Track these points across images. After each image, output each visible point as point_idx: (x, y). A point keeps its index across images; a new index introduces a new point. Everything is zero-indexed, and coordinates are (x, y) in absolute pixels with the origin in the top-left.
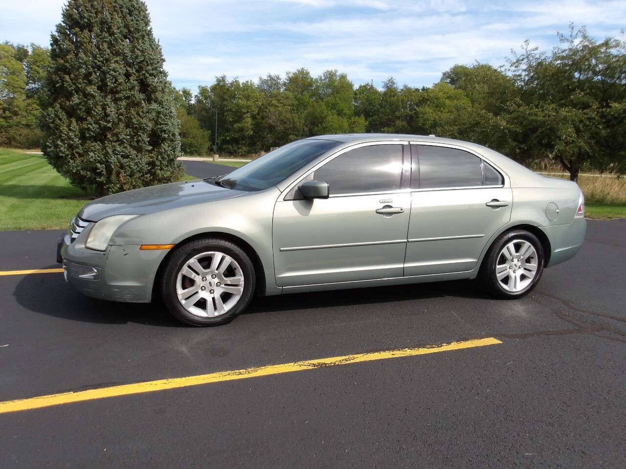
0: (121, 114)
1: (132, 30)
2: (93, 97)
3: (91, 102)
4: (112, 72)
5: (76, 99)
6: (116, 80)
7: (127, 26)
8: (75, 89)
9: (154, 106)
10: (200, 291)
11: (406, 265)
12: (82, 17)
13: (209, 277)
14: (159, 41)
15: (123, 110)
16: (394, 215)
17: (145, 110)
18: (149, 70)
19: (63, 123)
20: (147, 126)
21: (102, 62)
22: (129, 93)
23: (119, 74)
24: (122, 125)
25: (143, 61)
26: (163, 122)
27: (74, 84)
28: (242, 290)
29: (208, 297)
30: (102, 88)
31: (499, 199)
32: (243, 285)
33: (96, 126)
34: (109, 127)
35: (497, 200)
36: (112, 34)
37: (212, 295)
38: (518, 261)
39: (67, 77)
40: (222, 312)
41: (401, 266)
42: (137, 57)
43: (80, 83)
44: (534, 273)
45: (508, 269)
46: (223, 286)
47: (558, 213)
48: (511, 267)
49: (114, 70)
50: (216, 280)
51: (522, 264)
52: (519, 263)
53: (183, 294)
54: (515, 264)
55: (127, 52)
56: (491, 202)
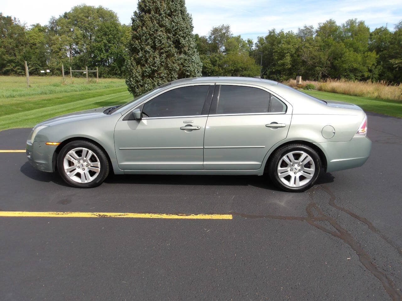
0: (163, 62)
1: (173, 11)
2: (149, 52)
3: (147, 55)
4: (158, 37)
5: (140, 54)
6: (161, 42)
7: (170, 9)
8: (140, 48)
9: (182, 56)
10: (77, 168)
11: (205, 163)
12: (146, 6)
13: (81, 161)
14: (191, 15)
15: (164, 60)
16: (193, 131)
17: (176, 59)
18: (181, 34)
19: (134, 68)
20: (176, 68)
21: (154, 32)
22: (167, 49)
23: (163, 38)
24: (162, 68)
25: (177, 29)
26: (187, 66)
27: (140, 45)
28: (99, 170)
29: (82, 172)
30: (154, 47)
31: (277, 122)
32: (100, 167)
33: (150, 69)
34: (156, 70)
35: (276, 123)
36: (160, 15)
37: (84, 171)
38: (298, 166)
39: (137, 41)
40: (89, 181)
41: (201, 163)
42: (173, 27)
43: (143, 45)
44: (312, 175)
45: (289, 171)
46: (89, 167)
47: (335, 133)
48: (291, 170)
49: (160, 36)
50: (85, 164)
51: (302, 168)
52: (299, 168)
53: (67, 169)
54: (295, 168)
55: (167, 24)
56: (271, 124)
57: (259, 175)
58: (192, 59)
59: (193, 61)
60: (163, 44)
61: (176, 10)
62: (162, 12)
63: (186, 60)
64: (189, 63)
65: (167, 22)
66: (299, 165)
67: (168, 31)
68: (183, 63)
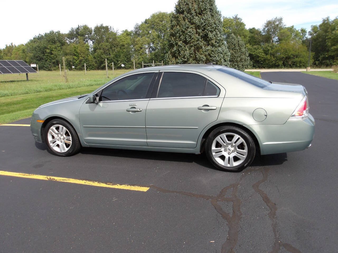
0: (192, 54)
1: (202, 10)
2: (181, 46)
3: (180, 49)
4: (189, 33)
5: (175, 49)
6: (191, 37)
7: (199, 8)
8: (175, 44)
9: (209, 48)
10: (57, 141)
12: (180, 8)
13: (60, 135)
14: (221, 12)
15: (192, 52)
16: (136, 112)
17: (204, 50)
18: (209, 29)
19: (170, 60)
20: (203, 58)
21: (185, 29)
22: (196, 43)
23: (192, 34)
24: (191, 59)
25: (206, 25)
26: (214, 56)
27: (175, 41)
28: (71, 143)
29: (60, 144)
30: (185, 42)
31: (209, 105)
32: (71, 141)
33: (181, 61)
34: (185, 61)
36: (191, 14)
39: (173, 38)
40: (65, 151)
41: (145, 140)
42: (202, 24)
43: (177, 41)
45: (223, 151)
46: (65, 140)
47: (266, 116)
48: (225, 150)
49: (190, 32)
50: (62, 137)
51: (235, 149)
52: (233, 149)
53: (51, 141)
54: (228, 149)
55: (197, 22)
56: (202, 107)
57: (197, 153)
58: (219, 50)
59: (219, 51)
60: (193, 39)
61: (205, 9)
62: (193, 12)
63: (213, 51)
64: (216, 54)
65: (197, 20)
66: (232, 146)
67: (198, 27)
68: (210, 53)
